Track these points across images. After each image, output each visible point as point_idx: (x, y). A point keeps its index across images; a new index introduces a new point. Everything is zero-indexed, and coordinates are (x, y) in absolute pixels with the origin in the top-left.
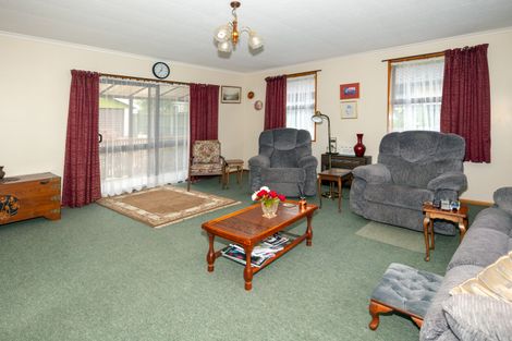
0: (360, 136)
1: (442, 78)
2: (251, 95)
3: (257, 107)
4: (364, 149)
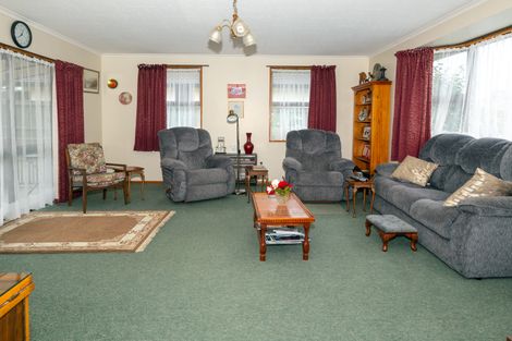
0: (249, 135)
1: (309, 83)
2: (114, 85)
3: (123, 100)
4: (252, 147)
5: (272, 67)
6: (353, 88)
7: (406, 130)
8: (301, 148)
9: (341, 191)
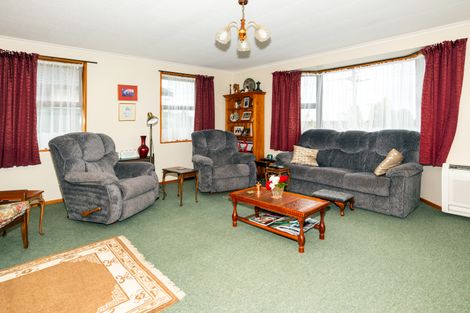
0: (143, 138)
5: (162, 72)
6: (225, 96)
7: (287, 128)
8: (206, 145)
9: (248, 179)
